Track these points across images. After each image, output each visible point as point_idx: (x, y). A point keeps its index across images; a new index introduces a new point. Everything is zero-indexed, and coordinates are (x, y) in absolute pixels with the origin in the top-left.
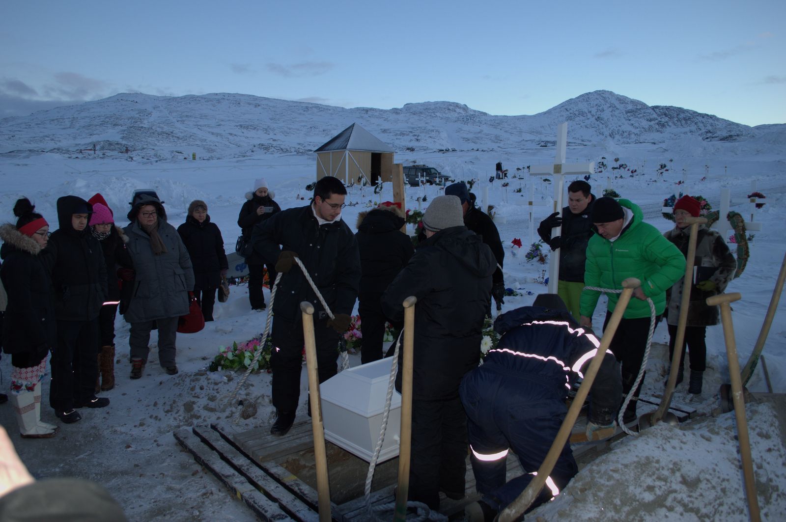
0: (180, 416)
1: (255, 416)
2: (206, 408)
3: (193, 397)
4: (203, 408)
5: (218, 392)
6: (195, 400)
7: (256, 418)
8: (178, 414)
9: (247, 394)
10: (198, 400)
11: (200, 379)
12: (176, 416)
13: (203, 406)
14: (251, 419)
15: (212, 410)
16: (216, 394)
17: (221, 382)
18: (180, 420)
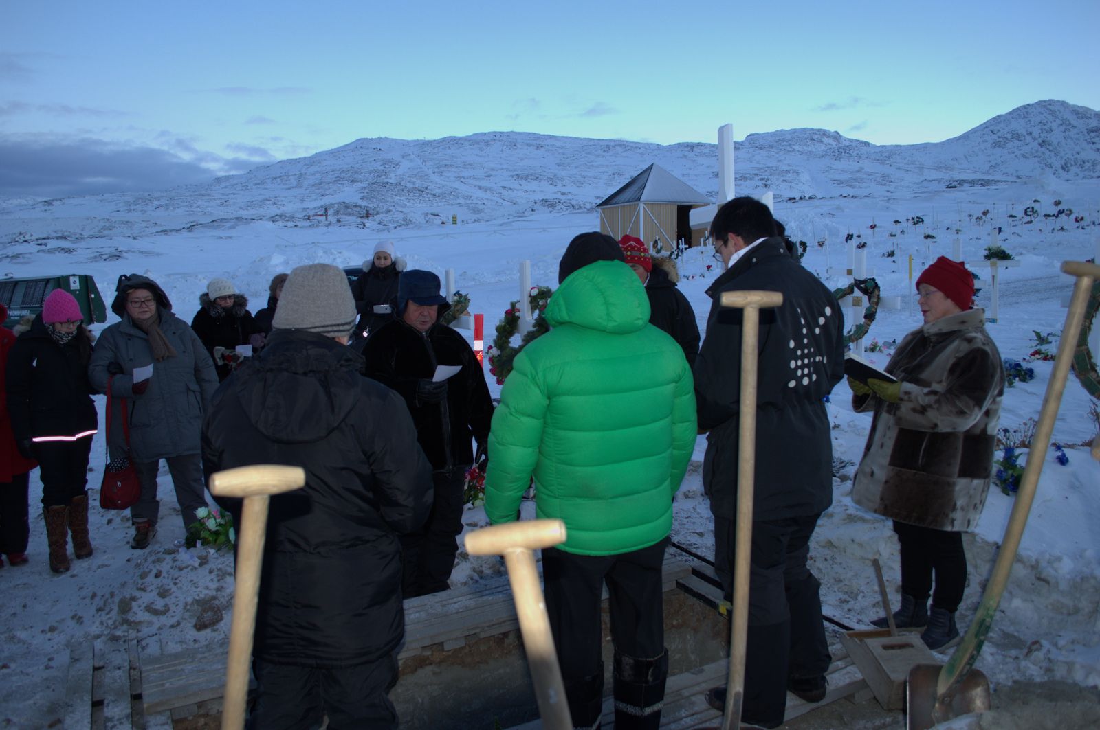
0: (110, 619)
1: (215, 627)
2: (150, 609)
3: (138, 589)
4: (146, 607)
5: (175, 584)
6: (138, 594)
7: (216, 630)
8: (108, 616)
9: (218, 590)
10: (143, 594)
11: (165, 559)
12: (104, 618)
13: (145, 605)
14: (209, 631)
15: (156, 612)
16: (172, 586)
17: (187, 567)
18: (107, 626)
